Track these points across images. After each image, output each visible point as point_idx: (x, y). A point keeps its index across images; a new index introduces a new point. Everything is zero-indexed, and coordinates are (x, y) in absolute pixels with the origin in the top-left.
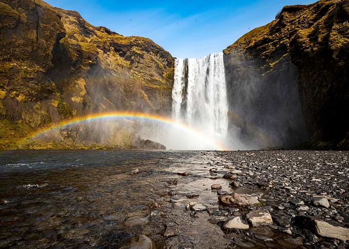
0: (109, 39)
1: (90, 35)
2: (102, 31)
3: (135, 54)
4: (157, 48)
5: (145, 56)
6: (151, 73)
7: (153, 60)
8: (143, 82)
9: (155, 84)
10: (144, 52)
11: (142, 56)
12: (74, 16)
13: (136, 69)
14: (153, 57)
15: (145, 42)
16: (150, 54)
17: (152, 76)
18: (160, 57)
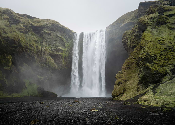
0: (29, 24)
1: (17, 23)
2: (25, 17)
3: (45, 33)
4: (61, 28)
5: (52, 34)
6: (56, 45)
7: (58, 36)
8: (51, 51)
9: (59, 52)
10: (51, 31)
11: (50, 34)
12: (7, 14)
13: (46, 43)
14: (58, 34)
15: (52, 25)
16: (56, 32)
17: (56, 46)
18: (63, 33)
